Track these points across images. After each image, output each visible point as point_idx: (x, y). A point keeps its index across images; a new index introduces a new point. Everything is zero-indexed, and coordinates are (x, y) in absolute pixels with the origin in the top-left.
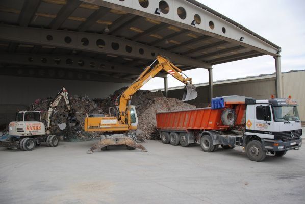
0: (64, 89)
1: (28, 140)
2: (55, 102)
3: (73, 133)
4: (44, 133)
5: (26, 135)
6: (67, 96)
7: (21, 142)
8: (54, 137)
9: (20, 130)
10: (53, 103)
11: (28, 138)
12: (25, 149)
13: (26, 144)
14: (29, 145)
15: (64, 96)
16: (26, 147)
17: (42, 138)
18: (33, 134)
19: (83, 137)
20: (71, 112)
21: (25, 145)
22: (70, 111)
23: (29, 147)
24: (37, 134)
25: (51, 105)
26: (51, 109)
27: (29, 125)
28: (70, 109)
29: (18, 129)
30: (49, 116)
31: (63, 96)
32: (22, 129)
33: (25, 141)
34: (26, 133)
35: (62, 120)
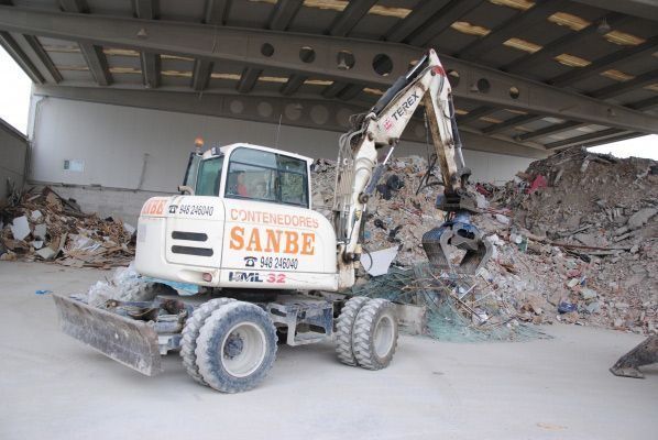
0: (435, 59)
1: (230, 318)
2: (387, 117)
3: (438, 294)
4: (328, 282)
5: (221, 280)
6: (444, 96)
7: (191, 324)
8: (380, 311)
9: (190, 243)
10: (382, 121)
11: (234, 304)
12: (209, 377)
13: (215, 340)
14: (233, 346)
15: (433, 94)
16: (215, 365)
17: (314, 310)
18: (265, 282)
19: (485, 317)
20: (457, 186)
21: (213, 353)
22: (452, 179)
23: (237, 367)
24: (292, 281)
25: (372, 127)
26: (367, 151)
27: (249, 216)
28: (453, 168)
29: (177, 235)
30: (359, 185)
31: (427, 95)
32: (203, 237)
33: (211, 324)
34: (226, 266)
35: (373, 238)
